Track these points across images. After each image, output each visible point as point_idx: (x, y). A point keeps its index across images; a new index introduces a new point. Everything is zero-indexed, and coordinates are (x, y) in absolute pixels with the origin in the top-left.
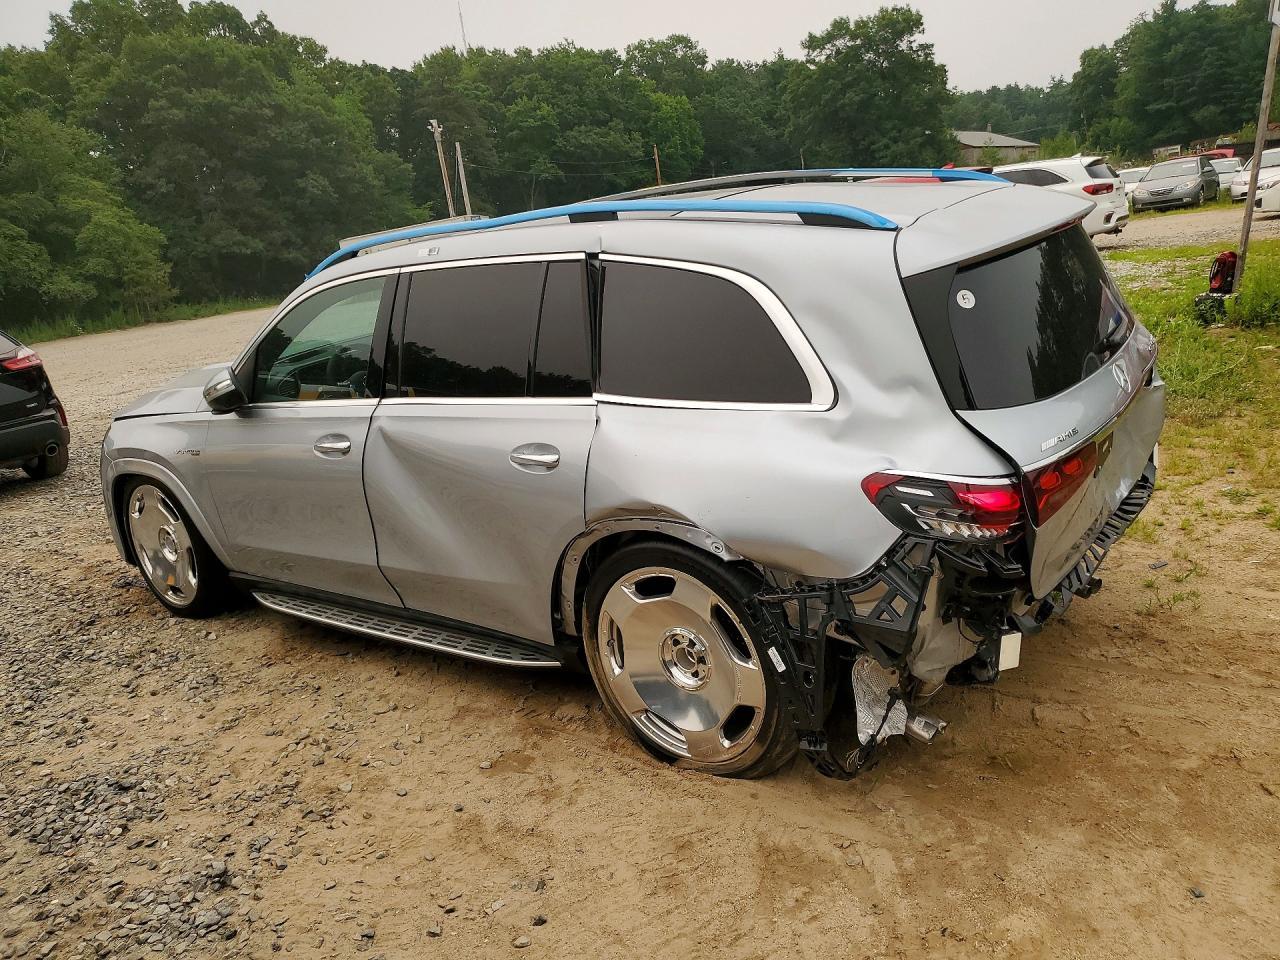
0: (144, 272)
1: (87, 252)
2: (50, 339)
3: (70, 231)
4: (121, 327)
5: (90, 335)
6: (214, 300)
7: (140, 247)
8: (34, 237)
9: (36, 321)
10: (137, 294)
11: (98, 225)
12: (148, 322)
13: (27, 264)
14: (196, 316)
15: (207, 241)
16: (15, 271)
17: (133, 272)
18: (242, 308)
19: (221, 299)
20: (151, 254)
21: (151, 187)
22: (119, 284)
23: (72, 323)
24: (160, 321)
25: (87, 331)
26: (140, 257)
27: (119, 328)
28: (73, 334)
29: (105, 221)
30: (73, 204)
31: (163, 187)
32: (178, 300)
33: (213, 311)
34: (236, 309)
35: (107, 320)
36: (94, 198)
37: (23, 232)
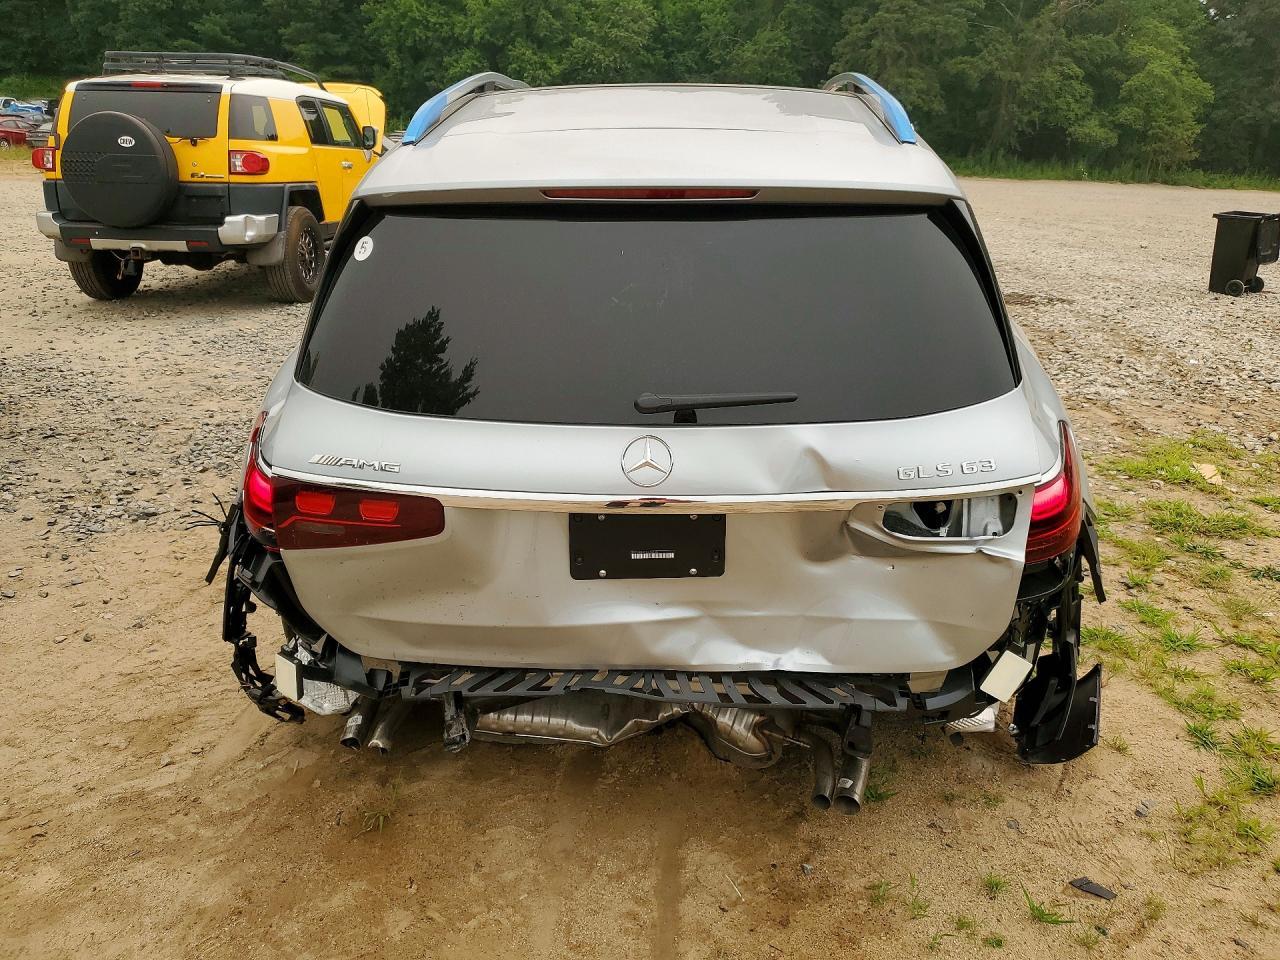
0: (1170, 129)
1: (1127, 100)
2: (1057, 178)
3: (1121, 76)
4: (1124, 181)
5: (1093, 183)
6: (1238, 172)
7: (1180, 102)
8: (1089, 78)
9: (1054, 160)
10: (1155, 152)
11: (1150, 73)
12: (1153, 181)
13: (1068, 104)
14: (1207, 186)
15: (1262, 108)
16: (1057, 109)
17: (1160, 128)
18: (1265, 188)
19: (1247, 172)
20: (1188, 112)
21: (1228, 39)
22: (1143, 137)
23: (1081, 167)
24: (1165, 182)
25: (1092, 178)
26: (1175, 114)
27: (1122, 182)
28: (1078, 178)
29: (1157, 71)
30: (1136, 49)
31: (1241, 40)
32: (1196, 165)
33: (1228, 183)
34: (1257, 188)
35: (1115, 171)
36: (1162, 46)
37: (1079, 71)
